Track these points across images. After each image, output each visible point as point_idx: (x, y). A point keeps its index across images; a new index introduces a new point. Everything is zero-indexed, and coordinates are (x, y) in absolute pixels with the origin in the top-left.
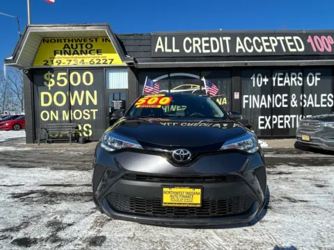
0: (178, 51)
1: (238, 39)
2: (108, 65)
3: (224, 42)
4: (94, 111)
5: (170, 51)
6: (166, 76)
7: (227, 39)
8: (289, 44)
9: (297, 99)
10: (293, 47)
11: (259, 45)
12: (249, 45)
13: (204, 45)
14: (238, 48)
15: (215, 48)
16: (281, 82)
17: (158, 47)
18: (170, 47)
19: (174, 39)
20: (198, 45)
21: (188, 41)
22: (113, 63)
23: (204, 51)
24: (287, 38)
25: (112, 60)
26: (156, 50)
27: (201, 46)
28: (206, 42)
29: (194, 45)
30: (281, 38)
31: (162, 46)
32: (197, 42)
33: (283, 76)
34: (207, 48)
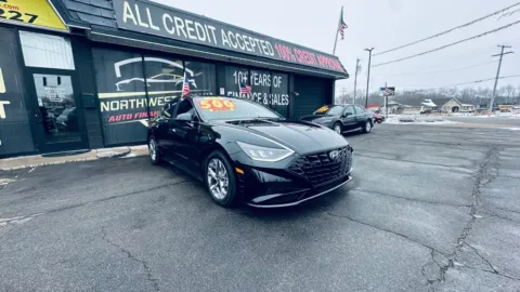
0: (158, 29)
1: (223, 32)
2: (26, 24)
3: (210, 30)
5: (145, 25)
6: (139, 59)
7: (213, 28)
8: (264, 47)
9: (268, 97)
10: (267, 50)
11: (242, 42)
12: (234, 41)
13: (189, 29)
14: (224, 41)
16: (257, 81)
17: (126, 16)
18: (145, 20)
19: (148, 10)
20: (182, 27)
21: (167, 18)
22: (35, 21)
23: (191, 37)
24: (262, 41)
25: (35, 17)
26: (125, 20)
27: (185, 29)
28: (190, 25)
29: (177, 26)
30: (257, 40)
31: (132, 16)
32: (179, 23)
33: (257, 77)
34: (193, 33)
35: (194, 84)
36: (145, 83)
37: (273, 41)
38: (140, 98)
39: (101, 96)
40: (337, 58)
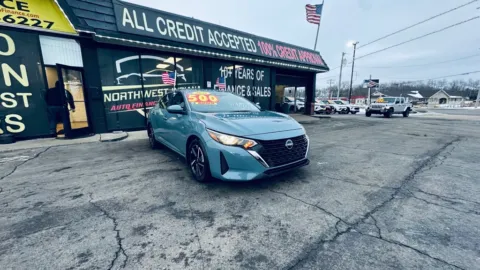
0: (152, 30)
1: (209, 31)
2: (44, 29)
3: (198, 31)
4: (25, 95)
5: (141, 28)
6: (137, 57)
7: (200, 29)
8: (247, 44)
9: (251, 90)
10: (250, 47)
11: (227, 41)
12: (219, 39)
13: (179, 30)
14: (210, 40)
15: (190, 36)
16: (241, 75)
17: (125, 21)
18: (141, 23)
19: (144, 15)
20: (173, 28)
21: (161, 22)
22: (52, 27)
23: (180, 37)
24: (246, 39)
25: (51, 24)
26: (124, 24)
27: (176, 30)
28: (180, 27)
29: (169, 28)
30: (241, 38)
31: (130, 21)
32: (171, 25)
33: (242, 71)
34: (183, 34)
35: (184, 78)
36: (141, 77)
37: (256, 38)
38: (137, 90)
39: (104, 88)
40: (318, 53)
